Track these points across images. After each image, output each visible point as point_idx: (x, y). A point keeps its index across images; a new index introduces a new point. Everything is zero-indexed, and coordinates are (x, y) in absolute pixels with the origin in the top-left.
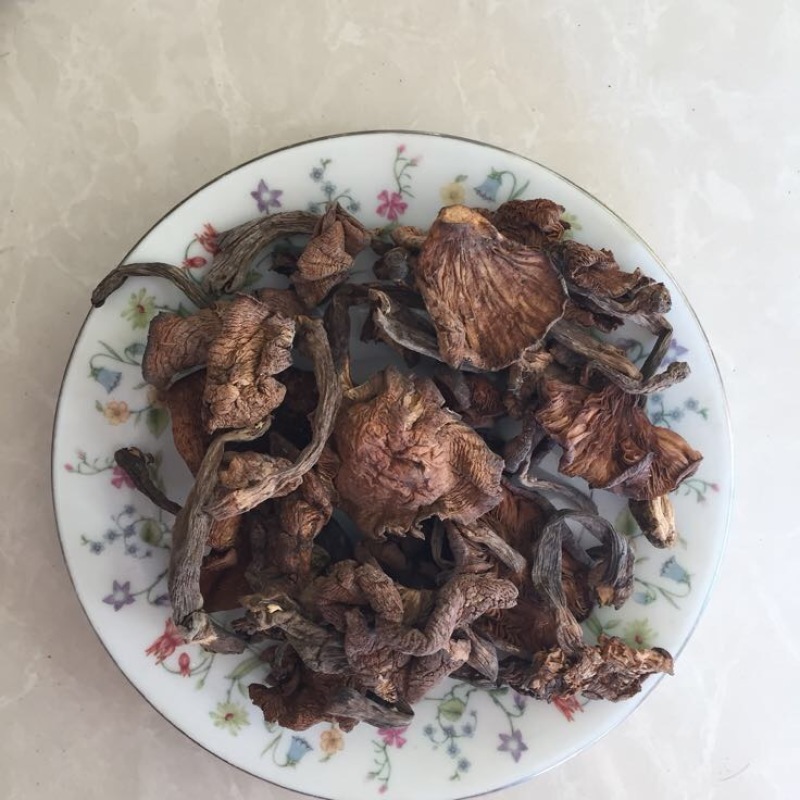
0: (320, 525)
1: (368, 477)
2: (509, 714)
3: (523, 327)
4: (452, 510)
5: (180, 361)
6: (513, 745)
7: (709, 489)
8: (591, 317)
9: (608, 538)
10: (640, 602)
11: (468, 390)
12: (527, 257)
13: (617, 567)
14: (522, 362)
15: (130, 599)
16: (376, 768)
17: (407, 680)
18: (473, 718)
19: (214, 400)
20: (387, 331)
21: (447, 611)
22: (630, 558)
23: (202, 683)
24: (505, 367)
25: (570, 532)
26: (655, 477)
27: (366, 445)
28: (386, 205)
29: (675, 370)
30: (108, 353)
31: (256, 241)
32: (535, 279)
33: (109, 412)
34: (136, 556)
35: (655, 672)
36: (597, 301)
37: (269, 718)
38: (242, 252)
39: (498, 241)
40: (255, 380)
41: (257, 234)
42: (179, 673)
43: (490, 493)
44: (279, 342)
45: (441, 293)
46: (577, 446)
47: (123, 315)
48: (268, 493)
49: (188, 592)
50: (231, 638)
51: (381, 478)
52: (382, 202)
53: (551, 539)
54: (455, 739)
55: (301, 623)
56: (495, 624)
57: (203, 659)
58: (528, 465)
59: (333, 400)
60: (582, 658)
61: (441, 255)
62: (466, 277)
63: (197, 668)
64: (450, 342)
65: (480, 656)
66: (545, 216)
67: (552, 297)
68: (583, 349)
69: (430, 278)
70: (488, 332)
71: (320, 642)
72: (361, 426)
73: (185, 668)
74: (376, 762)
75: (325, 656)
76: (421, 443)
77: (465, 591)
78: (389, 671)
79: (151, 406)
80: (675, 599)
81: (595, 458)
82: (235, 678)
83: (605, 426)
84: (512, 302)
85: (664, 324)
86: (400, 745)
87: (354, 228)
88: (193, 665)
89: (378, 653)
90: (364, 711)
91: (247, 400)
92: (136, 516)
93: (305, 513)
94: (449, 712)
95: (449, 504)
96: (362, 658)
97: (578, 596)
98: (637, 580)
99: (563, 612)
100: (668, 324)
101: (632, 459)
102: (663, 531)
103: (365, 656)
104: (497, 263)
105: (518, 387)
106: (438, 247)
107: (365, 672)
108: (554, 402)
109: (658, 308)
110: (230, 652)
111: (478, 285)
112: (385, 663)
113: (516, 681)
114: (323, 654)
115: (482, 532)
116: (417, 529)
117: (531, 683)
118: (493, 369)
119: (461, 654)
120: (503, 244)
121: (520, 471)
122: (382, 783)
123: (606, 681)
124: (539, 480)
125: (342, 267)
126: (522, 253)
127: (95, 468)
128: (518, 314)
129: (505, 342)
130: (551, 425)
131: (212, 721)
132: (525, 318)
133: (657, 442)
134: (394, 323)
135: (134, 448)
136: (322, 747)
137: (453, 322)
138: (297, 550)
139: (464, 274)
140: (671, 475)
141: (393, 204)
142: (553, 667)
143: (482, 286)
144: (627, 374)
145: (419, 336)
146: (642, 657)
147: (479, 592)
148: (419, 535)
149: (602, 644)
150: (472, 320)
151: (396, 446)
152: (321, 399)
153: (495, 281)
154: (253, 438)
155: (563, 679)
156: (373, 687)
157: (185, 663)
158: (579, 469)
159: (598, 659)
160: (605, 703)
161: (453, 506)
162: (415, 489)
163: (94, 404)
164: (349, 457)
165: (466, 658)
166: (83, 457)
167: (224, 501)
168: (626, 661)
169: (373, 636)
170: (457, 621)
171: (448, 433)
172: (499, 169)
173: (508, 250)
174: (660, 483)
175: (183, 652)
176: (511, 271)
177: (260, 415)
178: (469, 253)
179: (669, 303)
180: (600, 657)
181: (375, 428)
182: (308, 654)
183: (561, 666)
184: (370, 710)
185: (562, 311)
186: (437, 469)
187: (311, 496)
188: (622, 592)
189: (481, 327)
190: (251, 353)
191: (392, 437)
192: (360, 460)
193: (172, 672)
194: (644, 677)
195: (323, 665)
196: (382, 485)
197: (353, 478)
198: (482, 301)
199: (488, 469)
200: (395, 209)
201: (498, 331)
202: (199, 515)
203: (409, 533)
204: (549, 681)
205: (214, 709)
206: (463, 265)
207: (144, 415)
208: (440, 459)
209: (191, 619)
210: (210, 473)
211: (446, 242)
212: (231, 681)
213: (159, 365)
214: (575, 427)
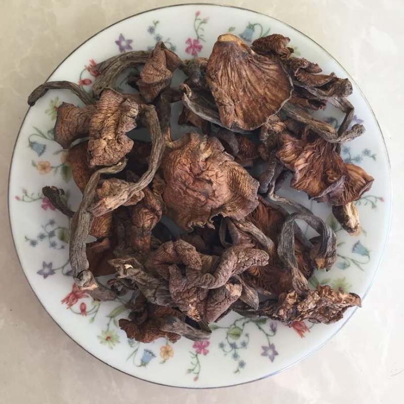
0: (155, 222)
1: (181, 191)
2: (267, 335)
3: (268, 106)
4: (230, 211)
5: (75, 129)
6: (270, 352)
7: (379, 201)
8: (307, 101)
9: (321, 228)
10: (340, 268)
11: (237, 143)
12: (269, 65)
13: (327, 244)
14: (267, 125)
15: (52, 272)
16: (192, 367)
17: (206, 307)
18: (247, 337)
19: (93, 148)
20: (190, 106)
21: (227, 263)
22: (334, 240)
23: (93, 319)
24: (258, 127)
25: (299, 228)
26: (347, 192)
27: (178, 171)
28: (191, 47)
29: (356, 128)
30: (38, 133)
31: (118, 67)
32: (274, 79)
33: (40, 167)
34: (55, 248)
35: (351, 306)
36: (310, 90)
37: (129, 336)
38: (110, 73)
39: (252, 55)
40: (116, 136)
41: (119, 63)
42: (80, 314)
43: (251, 200)
44: (128, 114)
45: (220, 85)
46: (300, 171)
47: (46, 112)
48: (124, 200)
49: (79, 258)
50: (108, 291)
51: (188, 191)
52: (188, 45)
53: (288, 230)
54: (237, 350)
55: (144, 275)
56: (257, 280)
57: (93, 306)
58: (273, 188)
59: (160, 146)
60: (307, 296)
61: (220, 62)
62: (234, 77)
63: (90, 311)
64: (226, 112)
65: (248, 294)
66: (279, 43)
67: (284, 89)
68: (303, 119)
69: (214, 76)
70: (248, 110)
71: (156, 286)
72: (176, 160)
73: (83, 311)
74: (192, 363)
75: (158, 295)
76: (210, 169)
77: (237, 254)
78: (195, 301)
79: (63, 164)
80: (361, 265)
81: (312, 179)
82: (112, 317)
83: (316, 162)
84: (261, 91)
85: (349, 105)
86: (205, 354)
87: (171, 53)
88: (87, 310)
89: (188, 291)
90: (183, 329)
91: (111, 147)
92: (55, 226)
93: (146, 215)
94: (233, 335)
95: (228, 208)
96: (179, 293)
97: (305, 264)
98: (338, 255)
99: (295, 270)
100: (351, 105)
101: (333, 179)
102: (352, 222)
103: (180, 293)
104: (252, 68)
105: (266, 138)
106: (218, 58)
107: (181, 302)
108: (286, 146)
109: (345, 91)
110: (108, 300)
111: (241, 82)
112: (192, 297)
113: (270, 312)
114: (157, 293)
115: (248, 224)
116: (210, 223)
117: (278, 312)
118: (251, 129)
119: (236, 292)
120: (255, 57)
121: (269, 191)
122: (195, 376)
123: (323, 312)
124: (280, 197)
125: (165, 76)
126: (265, 62)
127: (32, 198)
128: (265, 98)
129: (258, 115)
130: (285, 159)
131: (99, 341)
132: (269, 101)
133: (347, 172)
134: (194, 104)
135: (53, 187)
136: (161, 355)
137: (227, 100)
138: (142, 235)
139: (233, 75)
140: (356, 191)
141: (194, 46)
142: (291, 301)
143: (244, 82)
144: (328, 131)
145: (208, 111)
146: (343, 296)
147: (245, 255)
148: (211, 226)
149: (319, 290)
150: (239, 102)
151: (196, 171)
152: (153, 147)
153: (251, 80)
154: (116, 172)
155: (297, 309)
156: (186, 312)
157: (83, 308)
158: (302, 186)
159: (317, 297)
160: (322, 326)
161: (230, 209)
162: (208, 197)
163: (31, 162)
164: (169, 179)
165: (239, 294)
166: (25, 192)
167: (99, 204)
168: (334, 299)
169: (185, 280)
170: (233, 271)
171: (226, 166)
172: (253, 22)
173: (258, 60)
174: (349, 195)
175: (82, 302)
176: (260, 73)
177: (119, 157)
178: (236, 61)
179: (351, 89)
180: (318, 296)
181: (183, 160)
182: (149, 293)
183: (295, 301)
184: (186, 329)
185: (290, 95)
186: (220, 185)
187: (149, 204)
188: (330, 260)
189: (244, 107)
190: (114, 122)
191: (193, 165)
192: (175, 180)
193: (76, 313)
194: (344, 309)
195: (157, 299)
196: (189, 195)
197: (172, 192)
198: (244, 91)
199: (250, 187)
200: (195, 49)
201: (254, 109)
202: (84, 213)
203: (206, 226)
204: (289, 310)
205: (100, 334)
206: (232, 69)
207: (60, 170)
208: (222, 179)
209: (82, 275)
210: (91, 190)
211: (222, 55)
212: (109, 318)
213: (63, 132)
214: (299, 159)
